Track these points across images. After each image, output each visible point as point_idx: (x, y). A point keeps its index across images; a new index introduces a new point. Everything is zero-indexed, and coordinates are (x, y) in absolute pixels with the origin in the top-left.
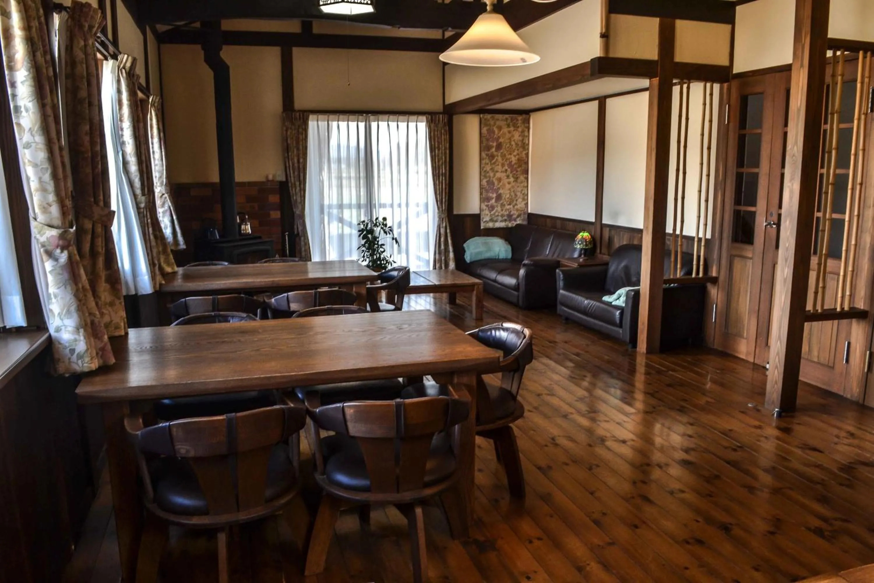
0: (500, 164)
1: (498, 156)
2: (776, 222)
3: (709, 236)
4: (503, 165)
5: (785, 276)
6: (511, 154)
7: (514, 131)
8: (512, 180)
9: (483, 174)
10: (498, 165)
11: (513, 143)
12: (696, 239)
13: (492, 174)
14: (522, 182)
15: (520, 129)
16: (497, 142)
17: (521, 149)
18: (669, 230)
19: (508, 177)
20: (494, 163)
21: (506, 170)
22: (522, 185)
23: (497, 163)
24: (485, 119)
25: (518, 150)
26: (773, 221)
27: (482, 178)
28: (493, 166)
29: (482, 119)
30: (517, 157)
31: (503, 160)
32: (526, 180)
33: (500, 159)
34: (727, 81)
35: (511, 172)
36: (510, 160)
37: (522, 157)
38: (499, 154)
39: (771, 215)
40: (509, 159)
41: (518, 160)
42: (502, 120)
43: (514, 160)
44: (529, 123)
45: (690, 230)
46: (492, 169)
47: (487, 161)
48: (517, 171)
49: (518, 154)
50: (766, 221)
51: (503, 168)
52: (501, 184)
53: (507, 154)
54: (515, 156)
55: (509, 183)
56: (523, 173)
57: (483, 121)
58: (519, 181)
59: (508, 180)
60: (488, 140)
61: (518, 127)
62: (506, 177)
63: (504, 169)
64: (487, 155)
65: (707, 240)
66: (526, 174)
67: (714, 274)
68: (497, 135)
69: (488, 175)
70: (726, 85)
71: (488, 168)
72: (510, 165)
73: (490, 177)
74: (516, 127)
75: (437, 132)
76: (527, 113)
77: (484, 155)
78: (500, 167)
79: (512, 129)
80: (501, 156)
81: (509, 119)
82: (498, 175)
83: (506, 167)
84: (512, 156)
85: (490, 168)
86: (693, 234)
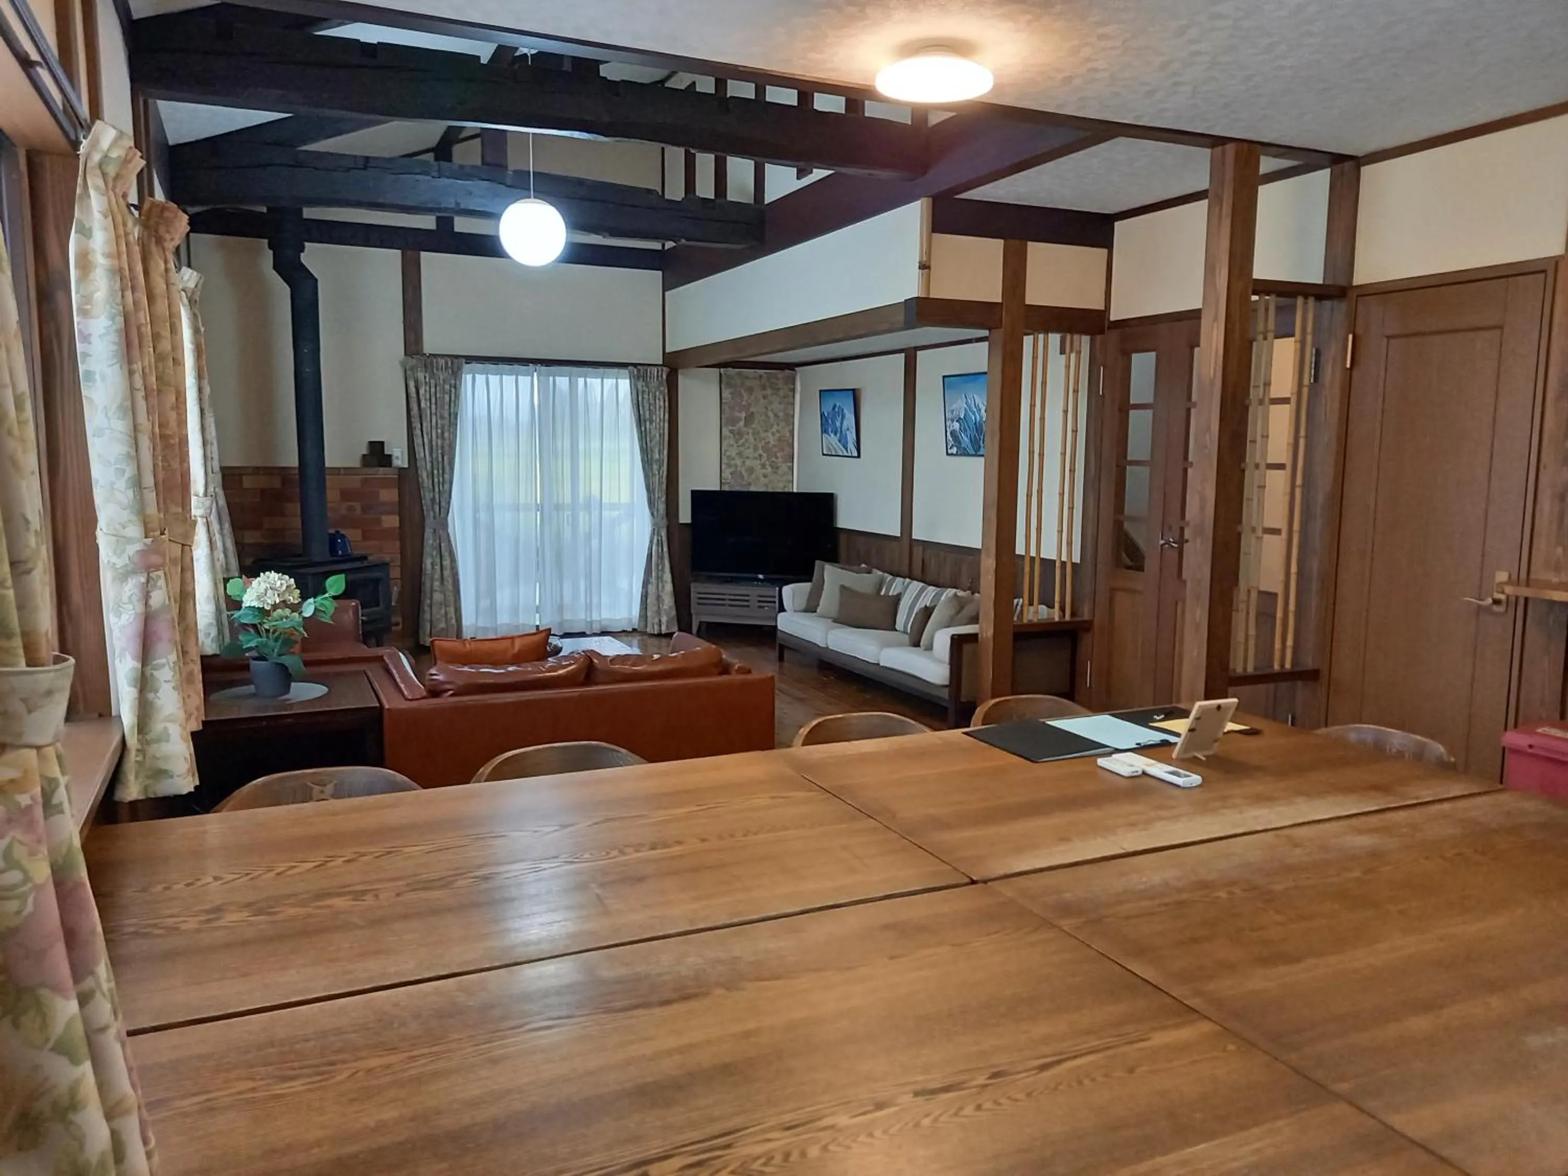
0: (752, 447)
1: (748, 433)
2: (1177, 538)
3: (1077, 559)
4: (756, 448)
5: (1198, 620)
6: (766, 431)
7: (772, 395)
8: (769, 470)
9: (725, 460)
10: (749, 448)
11: (771, 414)
12: (1058, 564)
13: (738, 462)
14: (784, 475)
15: (781, 393)
16: (746, 413)
17: (783, 424)
18: (1020, 550)
19: (763, 466)
20: (743, 445)
21: (760, 456)
22: (784, 478)
23: (747, 445)
24: (728, 376)
25: (778, 425)
26: (1173, 539)
27: (723, 467)
28: (742, 449)
29: (723, 375)
30: (777, 435)
31: (755, 439)
32: (791, 472)
33: (751, 437)
34: (1102, 332)
35: (768, 459)
36: (767, 440)
37: (784, 436)
38: (750, 431)
39: (1170, 528)
40: (764, 439)
41: (780, 439)
42: (755, 378)
43: (772, 440)
44: (794, 383)
45: (1049, 552)
46: (740, 454)
47: (732, 442)
48: (777, 458)
49: (778, 431)
50: (1162, 538)
51: (755, 452)
52: (753, 476)
53: (761, 431)
54: (773, 434)
55: (765, 476)
56: (784, 462)
57: (724, 377)
58: (780, 472)
59: (763, 471)
60: (732, 408)
61: (779, 389)
62: (760, 467)
63: (756, 455)
64: (731, 432)
65: (1074, 565)
66: (790, 462)
67: (1086, 617)
68: (746, 401)
69: (733, 462)
70: (1099, 338)
71: (733, 452)
72: (766, 449)
73: (736, 466)
74: (776, 390)
75: (649, 395)
76: (792, 366)
77: (726, 432)
78: (751, 450)
79: (769, 392)
80: (753, 434)
81: (765, 375)
82: (749, 463)
83: (761, 452)
84: (769, 434)
85: (737, 451)
86: (1054, 557)
